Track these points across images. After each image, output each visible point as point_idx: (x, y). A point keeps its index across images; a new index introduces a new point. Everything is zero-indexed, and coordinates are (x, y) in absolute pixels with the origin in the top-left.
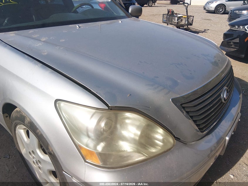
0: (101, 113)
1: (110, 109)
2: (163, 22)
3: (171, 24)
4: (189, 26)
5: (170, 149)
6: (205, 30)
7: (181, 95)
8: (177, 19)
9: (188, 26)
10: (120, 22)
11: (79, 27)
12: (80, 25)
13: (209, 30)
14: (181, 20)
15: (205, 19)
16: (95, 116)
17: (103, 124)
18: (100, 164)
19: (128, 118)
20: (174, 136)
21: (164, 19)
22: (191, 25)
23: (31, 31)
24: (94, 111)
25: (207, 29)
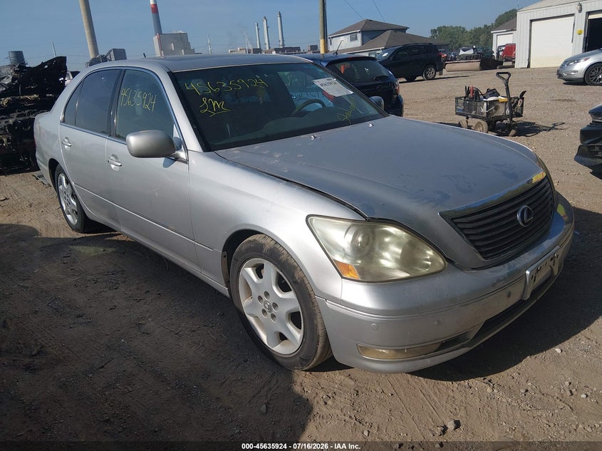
0: (358, 226)
1: (368, 220)
2: (457, 114)
3: (474, 117)
4: (514, 119)
5: (440, 272)
6: (555, 125)
7: (453, 209)
8: (487, 106)
9: (511, 120)
10: (371, 125)
11: (315, 138)
12: (316, 134)
13: (563, 123)
14: (496, 108)
15: (559, 100)
16: (350, 230)
17: (360, 239)
18: (358, 277)
19: (388, 234)
20: (445, 257)
21: (458, 107)
22: (519, 115)
23: (257, 146)
24: (350, 223)
25: (561, 121)
